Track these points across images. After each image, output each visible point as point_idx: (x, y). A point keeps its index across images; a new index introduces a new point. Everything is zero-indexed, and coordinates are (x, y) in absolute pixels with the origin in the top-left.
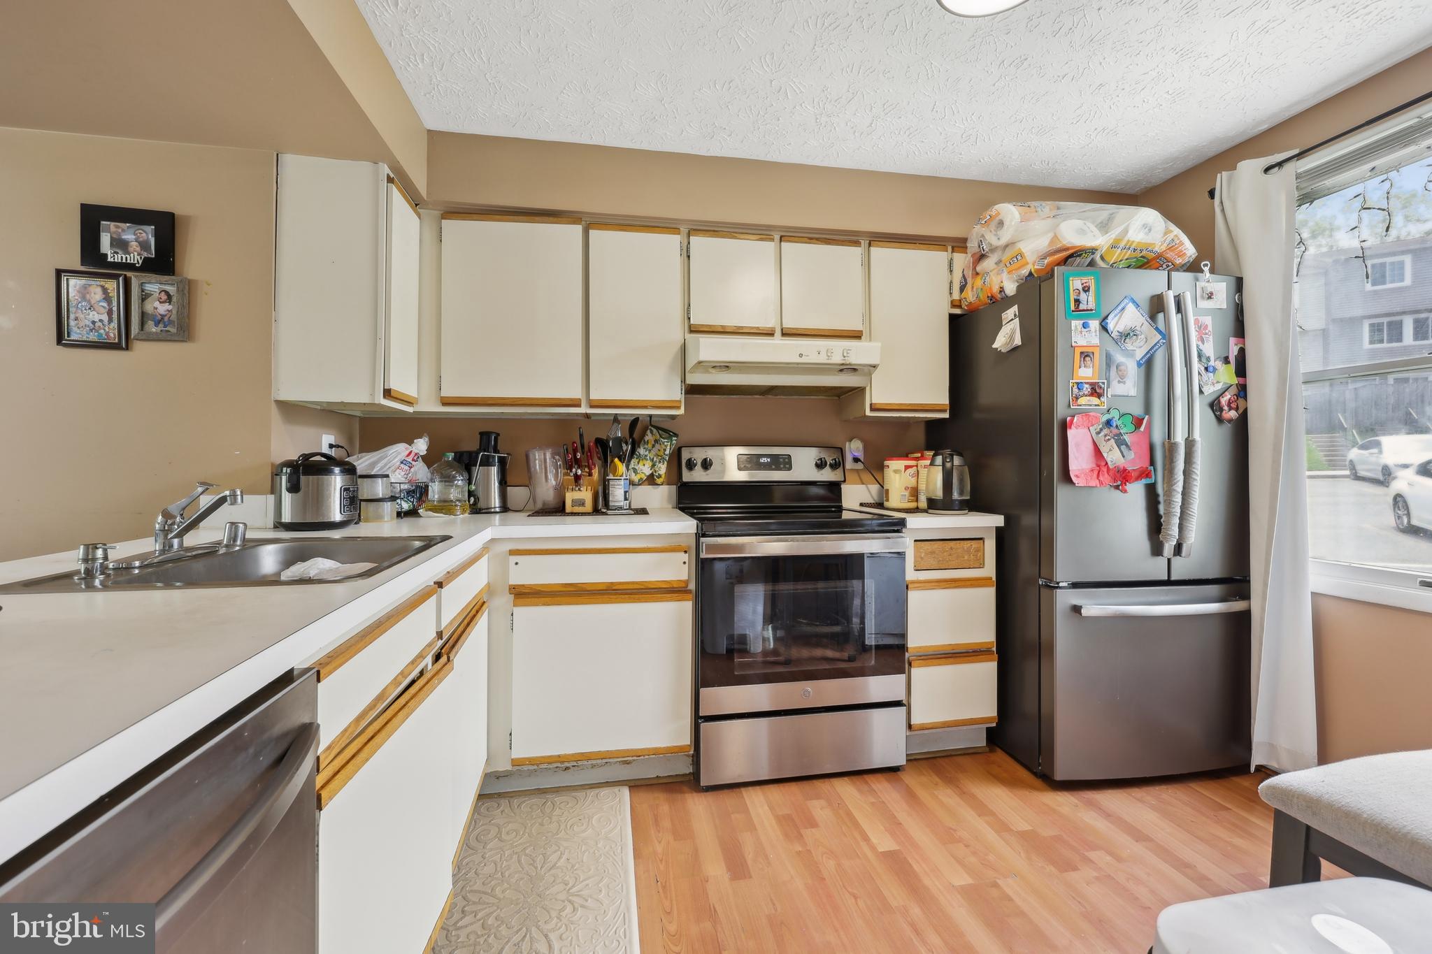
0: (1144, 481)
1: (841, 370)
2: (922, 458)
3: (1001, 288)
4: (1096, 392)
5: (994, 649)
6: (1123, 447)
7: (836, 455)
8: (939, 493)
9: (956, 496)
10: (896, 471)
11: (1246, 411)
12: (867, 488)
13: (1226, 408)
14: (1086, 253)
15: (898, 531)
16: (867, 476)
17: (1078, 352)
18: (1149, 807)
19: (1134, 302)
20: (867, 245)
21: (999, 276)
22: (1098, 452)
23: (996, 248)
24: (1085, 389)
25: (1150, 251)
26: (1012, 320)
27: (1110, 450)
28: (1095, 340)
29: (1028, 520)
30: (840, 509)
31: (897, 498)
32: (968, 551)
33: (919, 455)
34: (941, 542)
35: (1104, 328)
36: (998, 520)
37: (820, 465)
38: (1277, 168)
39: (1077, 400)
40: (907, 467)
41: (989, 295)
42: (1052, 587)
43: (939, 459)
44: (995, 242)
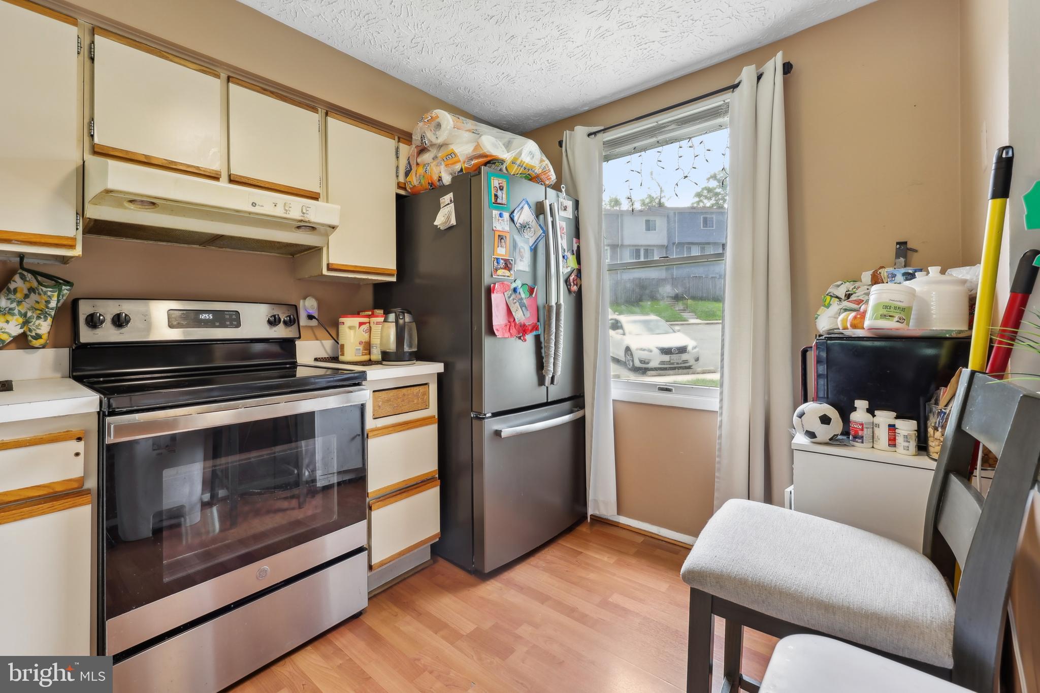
0: (535, 333)
1: (299, 227)
2: (373, 315)
3: (439, 177)
4: (508, 267)
5: (437, 476)
6: (523, 308)
7: (292, 312)
8: (392, 346)
9: (406, 349)
10: (350, 328)
11: (581, 286)
12: (322, 343)
13: (572, 284)
14: (498, 162)
15: (358, 384)
16: (321, 332)
17: (497, 234)
18: (542, 570)
19: (528, 204)
20: (324, 115)
21: (438, 168)
22: (509, 312)
23: (435, 145)
24: (501, 264)
25: (534, 171)
26: (448, 204)
27: (517, 310)
28: (507, 228)
29: (461, 365)
30: (294, 365)
31: (352, 352)
32: (417, 396)
33: (370, 313)
34: (396, 390)
35: (512, 220)
36: (439, 367)
37: (273, 322)
38: (593, 136)
39: (496, 272)
40: (361, 324)
41: (430, 182)
42: (480, 418)
43: (392, 317)
44: (434, 140)
